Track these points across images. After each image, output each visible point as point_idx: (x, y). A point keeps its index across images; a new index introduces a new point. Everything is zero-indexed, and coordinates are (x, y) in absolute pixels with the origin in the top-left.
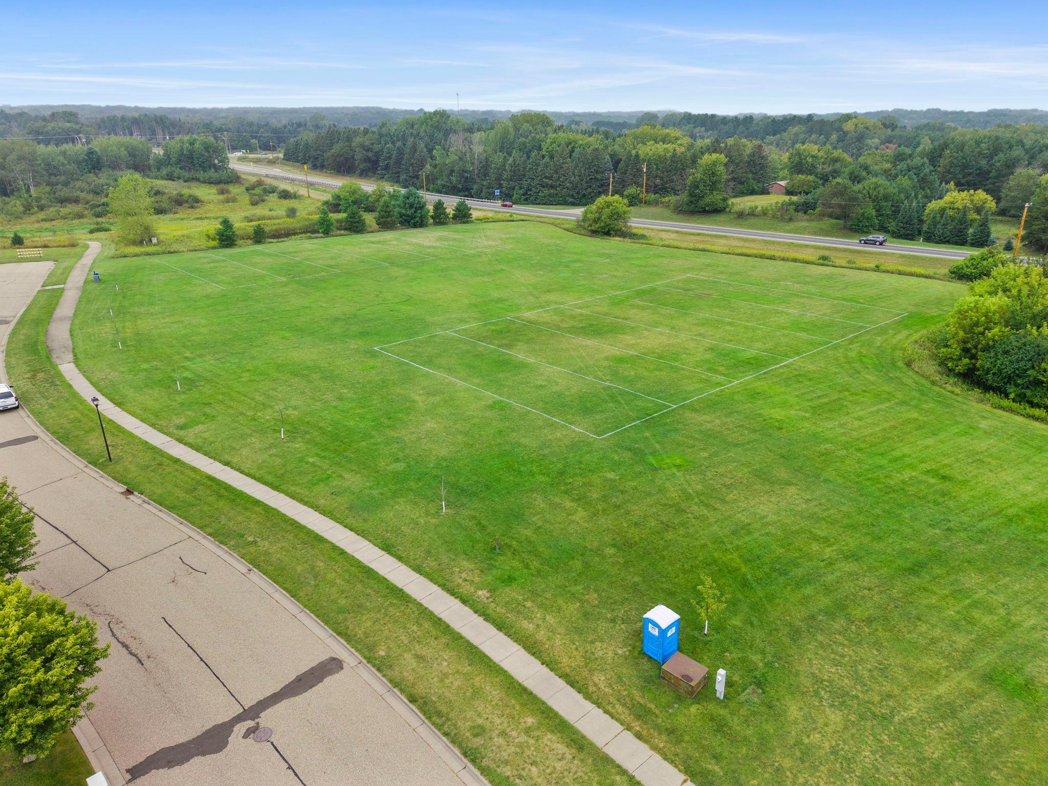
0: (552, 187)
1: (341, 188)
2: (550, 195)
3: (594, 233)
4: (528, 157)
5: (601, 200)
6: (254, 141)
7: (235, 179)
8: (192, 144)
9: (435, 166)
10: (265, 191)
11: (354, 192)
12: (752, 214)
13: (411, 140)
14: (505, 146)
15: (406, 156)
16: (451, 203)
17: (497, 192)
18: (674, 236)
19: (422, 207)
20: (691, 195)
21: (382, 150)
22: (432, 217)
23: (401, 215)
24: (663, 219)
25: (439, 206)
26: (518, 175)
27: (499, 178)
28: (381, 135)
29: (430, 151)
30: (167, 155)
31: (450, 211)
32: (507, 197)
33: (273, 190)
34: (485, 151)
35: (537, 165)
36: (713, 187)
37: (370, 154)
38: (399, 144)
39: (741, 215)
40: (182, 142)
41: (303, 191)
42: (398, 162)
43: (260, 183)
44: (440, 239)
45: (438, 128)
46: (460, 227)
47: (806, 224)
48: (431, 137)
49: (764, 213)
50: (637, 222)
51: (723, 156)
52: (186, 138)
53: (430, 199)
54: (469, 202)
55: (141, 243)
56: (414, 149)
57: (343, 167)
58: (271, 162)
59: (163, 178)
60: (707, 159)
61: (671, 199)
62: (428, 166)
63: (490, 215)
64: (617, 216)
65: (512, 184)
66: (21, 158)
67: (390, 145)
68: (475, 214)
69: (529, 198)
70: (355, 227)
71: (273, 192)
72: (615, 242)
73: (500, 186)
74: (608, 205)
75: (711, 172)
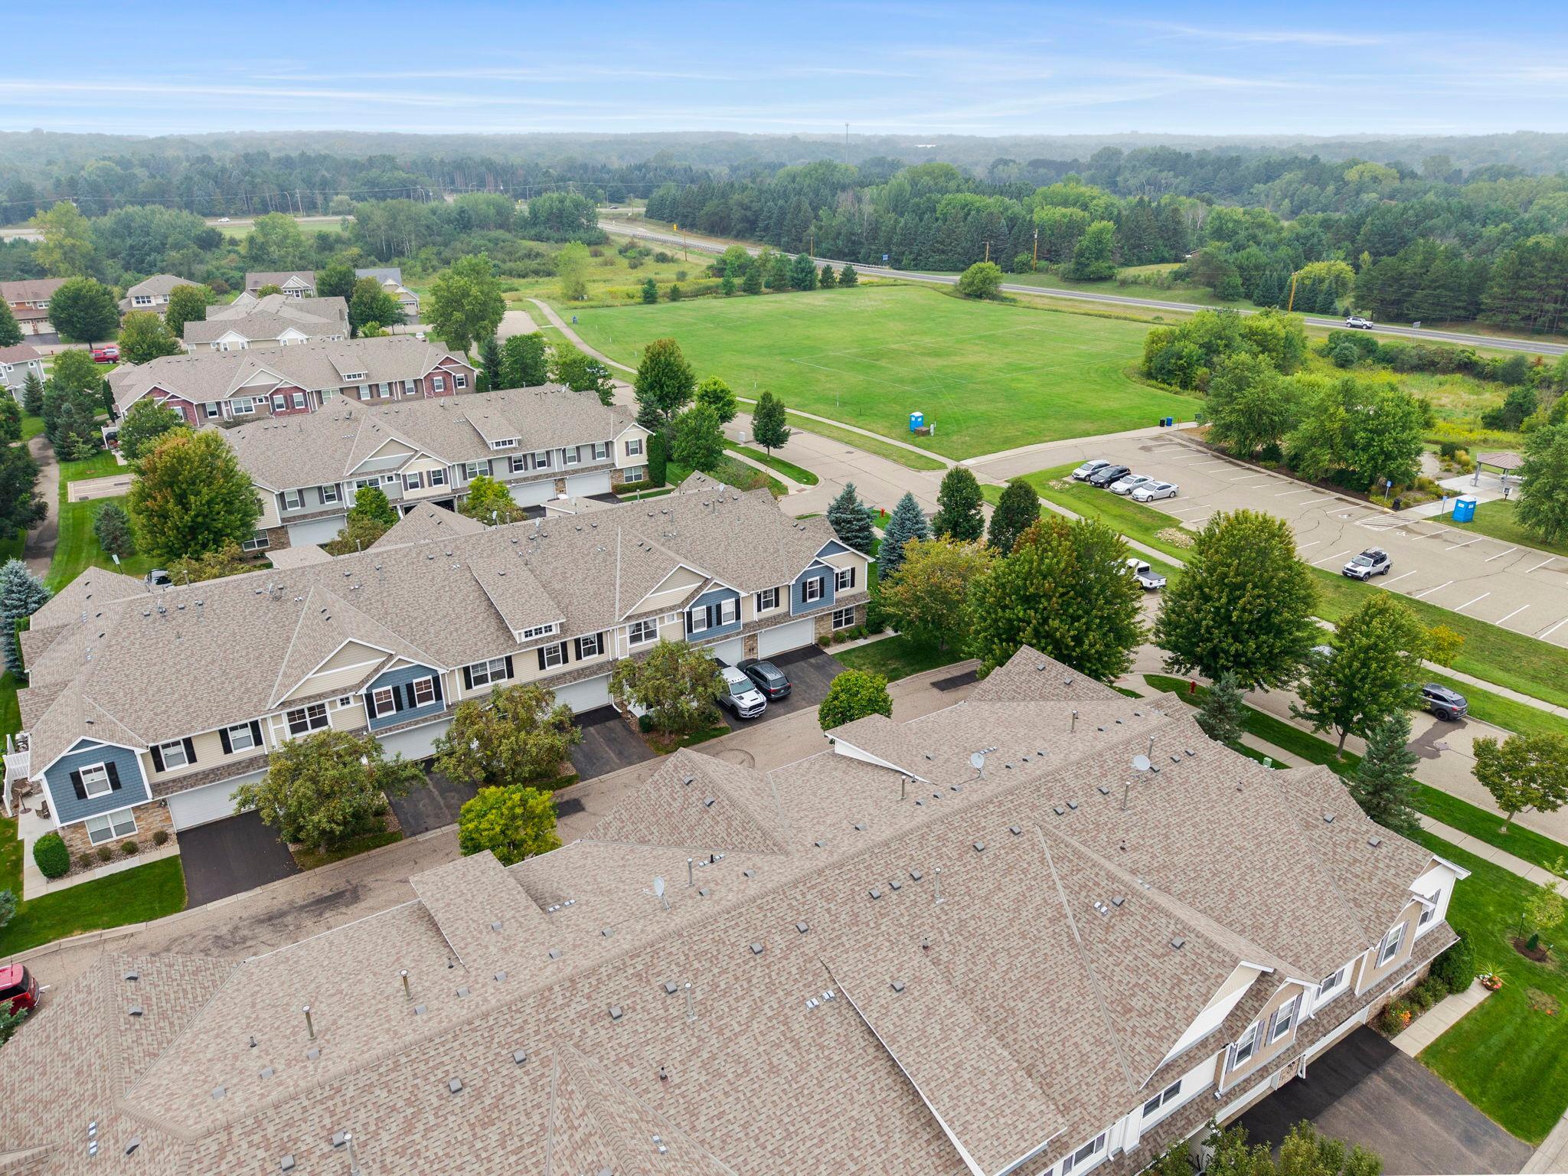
0: (943, 252)
1: (728, 251)
2: (941, 261)
3: (968, 296)
4: (921, 220)
5: (974, 267)
6: (600, 191)
7: (603, 239)
8: (562, 201)
9: (820, 228)
10: (640, 253)
11: (739, 257)
12: (1135, 282)
13: (794, 199)
14: (898, 205)
15: (789, 216)
16: (838, 267)
17: (885, 257)
18: (1047, 301)
19: (812, 271)
20: (1078, 263)
21: (761, 209)
22: (821, 281)
23: (793, 279)
24: (1048, 286)
25: (827, 271)
26: (908, 239)
27: (888, 244)
28: (761, 192)
29: (815, 209)
30: (534, 213)
31: (837, 276)
32: (896, 264)
33: (648, 253)
34: (876, 211)
35: (930, 229)
36: (1099, 255)
37: (749, 214)
38: (781, 202)
39: (1124, 283)
40: (551, 199)
41: (680, 255)
42: (780, 223)
43: (632, 246)
44: (828, 300)
45: (824, 181)
46: (845, 290)
47: (1181, 292)
48: (817, 193)
49: (1147, 281)
50: (1009, 286)
51: (1111, 223)
52: (555, 195)
53: (820, 264)
54: (856, 267)
55: (577, 299)
56: (798, 208)
57: (717, 227)
58: (632, 220)
59: (531, 239)
60: (1096, 226)
61: (1062, 267)
62: (812, 228)
63: (876, 280)
64: (987, 280)
65: (903, 249)
66: (409, 218)
67: (770, 204)
68: (860, 280)
69: (918, 265)
70: (751, 289)
71: (647, 255)
72: (985, 304)
73: (889, 251)
74: (982, 270)
75: (1098, 238)
